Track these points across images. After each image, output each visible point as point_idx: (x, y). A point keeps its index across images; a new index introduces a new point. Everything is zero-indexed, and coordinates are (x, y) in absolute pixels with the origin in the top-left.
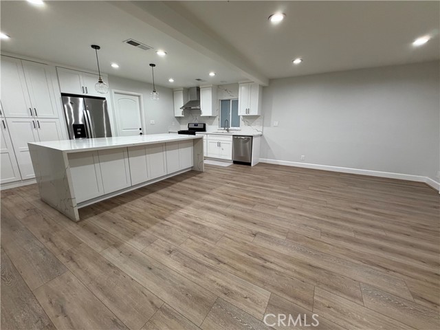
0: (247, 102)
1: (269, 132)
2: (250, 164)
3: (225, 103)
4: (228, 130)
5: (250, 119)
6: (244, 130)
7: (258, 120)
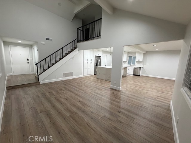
0: (139, 57)
1: (145, 66)
2: (139, 76)
3: (130, 57)
4: (131, 65)
5: (139, 62)
6: (137, 65)
7: (142, 63)
